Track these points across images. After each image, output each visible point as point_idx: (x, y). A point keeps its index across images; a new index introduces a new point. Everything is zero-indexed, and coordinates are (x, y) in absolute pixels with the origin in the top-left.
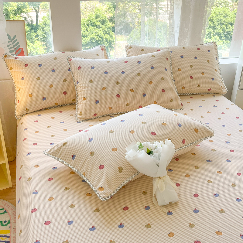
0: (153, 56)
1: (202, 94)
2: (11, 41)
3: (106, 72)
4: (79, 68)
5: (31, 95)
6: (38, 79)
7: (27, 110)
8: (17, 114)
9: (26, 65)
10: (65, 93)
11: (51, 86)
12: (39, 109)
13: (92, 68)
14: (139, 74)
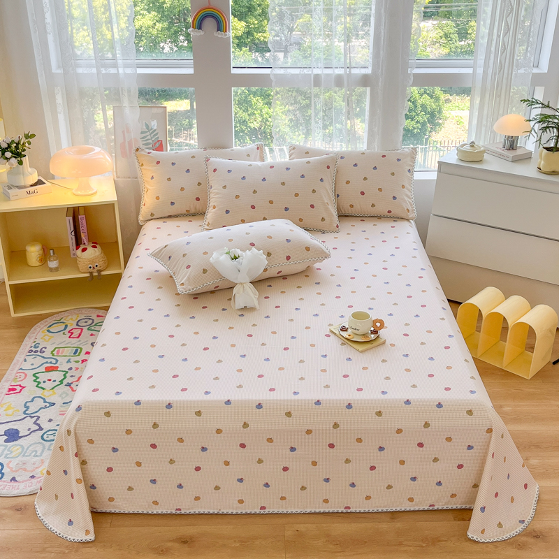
0: (308, 162)
1: (380, 217)
2: (149, 131)
3: (244, 178)
4: (215, 170)
5: (158, 198)
6: (169, 179)
7: (152, 215)
8: (141, 218)
9: (158, 163)
10: (198, 199)
11: (182, 189)
12: (167, 215)
13: (229, 171)
14: (283, 184)
